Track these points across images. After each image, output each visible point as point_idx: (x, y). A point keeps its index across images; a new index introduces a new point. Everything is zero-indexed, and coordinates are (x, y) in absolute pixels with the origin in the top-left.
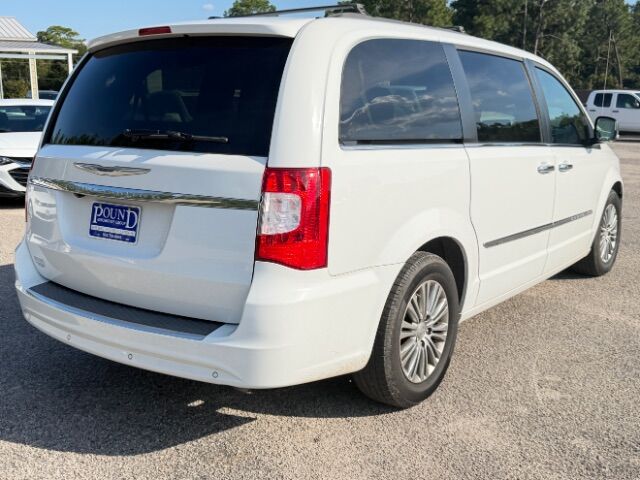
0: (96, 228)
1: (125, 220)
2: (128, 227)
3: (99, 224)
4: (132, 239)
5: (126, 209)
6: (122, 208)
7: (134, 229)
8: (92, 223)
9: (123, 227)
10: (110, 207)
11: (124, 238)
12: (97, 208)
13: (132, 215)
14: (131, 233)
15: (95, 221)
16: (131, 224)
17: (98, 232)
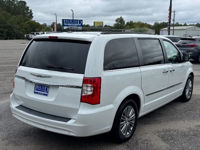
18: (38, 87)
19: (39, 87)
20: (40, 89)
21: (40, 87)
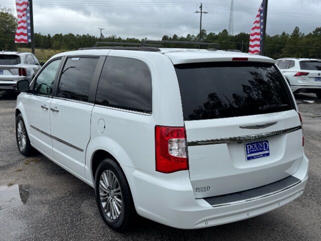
0: (249, 156)
1: (263, 147)
2: (265, 149)
3: (251, 153)
4: (268, 154)
5: (262, 142)
6: (260, 142)
7: (268, 150)
8: (247, 154)
9: (262, 151)
10: (254, 143)
11: (264, 155)
12: (248, 146)
13: (265, 144)
14: (267, 152)
15: (249, 153)
16: (266, 148)
17: (251, 157)
18: (251, 147)
19: (253, 147)
20: (256, 149)
21: (255, 146)
